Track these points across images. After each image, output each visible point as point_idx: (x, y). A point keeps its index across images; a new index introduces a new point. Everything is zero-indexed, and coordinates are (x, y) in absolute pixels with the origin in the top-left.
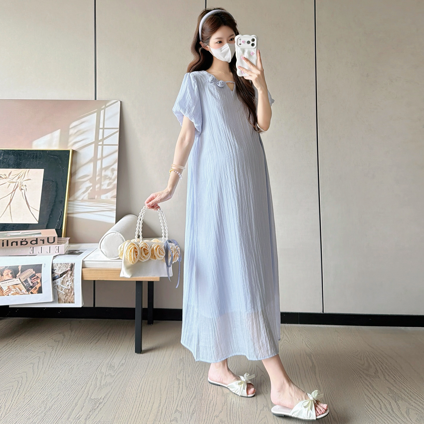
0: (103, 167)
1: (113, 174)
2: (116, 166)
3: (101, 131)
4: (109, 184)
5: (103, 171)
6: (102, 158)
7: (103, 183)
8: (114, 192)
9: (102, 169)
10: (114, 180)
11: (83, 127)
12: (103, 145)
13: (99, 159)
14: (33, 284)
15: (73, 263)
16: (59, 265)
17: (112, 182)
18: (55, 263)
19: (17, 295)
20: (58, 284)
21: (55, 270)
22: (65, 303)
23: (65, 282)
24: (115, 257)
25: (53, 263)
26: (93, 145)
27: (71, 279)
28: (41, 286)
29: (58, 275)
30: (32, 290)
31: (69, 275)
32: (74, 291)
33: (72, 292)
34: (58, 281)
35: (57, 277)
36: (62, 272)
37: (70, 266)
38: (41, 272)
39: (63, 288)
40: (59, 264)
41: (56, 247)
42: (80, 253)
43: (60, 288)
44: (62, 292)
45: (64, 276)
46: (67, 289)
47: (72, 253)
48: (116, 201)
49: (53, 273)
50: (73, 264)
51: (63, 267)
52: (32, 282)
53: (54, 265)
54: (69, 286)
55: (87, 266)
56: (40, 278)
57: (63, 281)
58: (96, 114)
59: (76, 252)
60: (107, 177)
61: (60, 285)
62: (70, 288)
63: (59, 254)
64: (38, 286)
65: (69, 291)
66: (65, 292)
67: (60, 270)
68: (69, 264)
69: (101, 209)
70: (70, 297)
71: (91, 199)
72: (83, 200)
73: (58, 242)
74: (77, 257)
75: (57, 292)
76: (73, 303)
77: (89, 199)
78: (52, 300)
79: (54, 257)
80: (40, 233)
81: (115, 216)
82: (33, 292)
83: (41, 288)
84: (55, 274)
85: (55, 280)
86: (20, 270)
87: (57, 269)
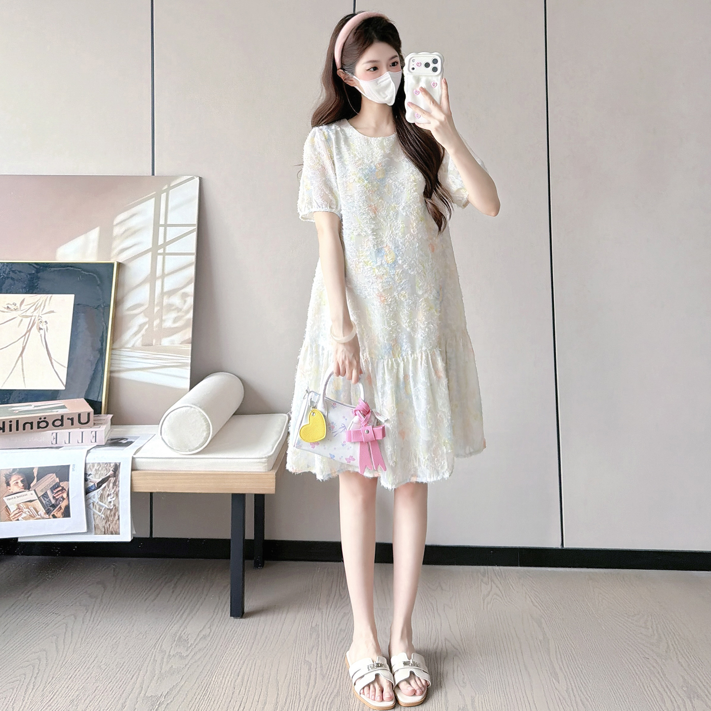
0: (166, 290)
1: (185, 302)
2: (191, 289)
3: (161, 229)
4: (175, 320)
5: (165, 298)
6: (163, 276)
7: (164, 318)
8: (188, 334)
9: (163, 294)
10: (187, 312)
11: (134, 222)
12: (164, 254)
13: (158, 278)
14: (57, 500)
15: (117, 461)
16: (96, 467)
17: (183, 316)
18: (89, 463)
19: (32, 521)
20: (94, 500)
21: (90, 474)
22: (105, 534)
23: (106, 497)
24: (190, 451)
25: (87, 462)
26: (149, 255)
27: (115, 491)
28: (69, 504)
29: (95, 484)
30: (55, 512)
31: (111, 485)
32: (119, 513)
33: (116, 514)
34: (94, 495)
35: (93, 488)
36: (100, 479)
37: (112, 469)
38: (68, 480)
39: (103, 506)
40: (96, 465)
41: (92, 432)
42: (129, 443)
43: (97, 507)
44: (100, 514)
45: (104, 486)
46: (108, 509)
47: (115, 442)
48: (190, 349)
49: (86, 480)
50: (118, 464)
51: (102, 469)
52: (55, 497)
53: (88, 466)
54: (112, 504)
55: (139, 466)
56: (67, 490)
57: (101, 495)
58: (153, 200)
59: (124, 441)
60: (173, 308)
61: (98, 502)
62: (112, 507)
63: (97, 446)
64: (63, 504)
65: (110, 512)
66: (104, 514)
67: (97, 476)
68: (112, 465)
69: (164, 363)
70: (113, 524)
71: (147, 345)
72: (134, 348)
73: (94, 424)
74: (123, 450)
75: (94, 514)
76: (117, 533)
77: (143, 345)
78: (85, 530)
79: (88, 451)
80: (64, 407)
81: (189, 376)
82: (56, 515)
83: (67, 508)
84: (91, 482)
85: (90, 494)
86: (35, 475)
87: (92, 473)
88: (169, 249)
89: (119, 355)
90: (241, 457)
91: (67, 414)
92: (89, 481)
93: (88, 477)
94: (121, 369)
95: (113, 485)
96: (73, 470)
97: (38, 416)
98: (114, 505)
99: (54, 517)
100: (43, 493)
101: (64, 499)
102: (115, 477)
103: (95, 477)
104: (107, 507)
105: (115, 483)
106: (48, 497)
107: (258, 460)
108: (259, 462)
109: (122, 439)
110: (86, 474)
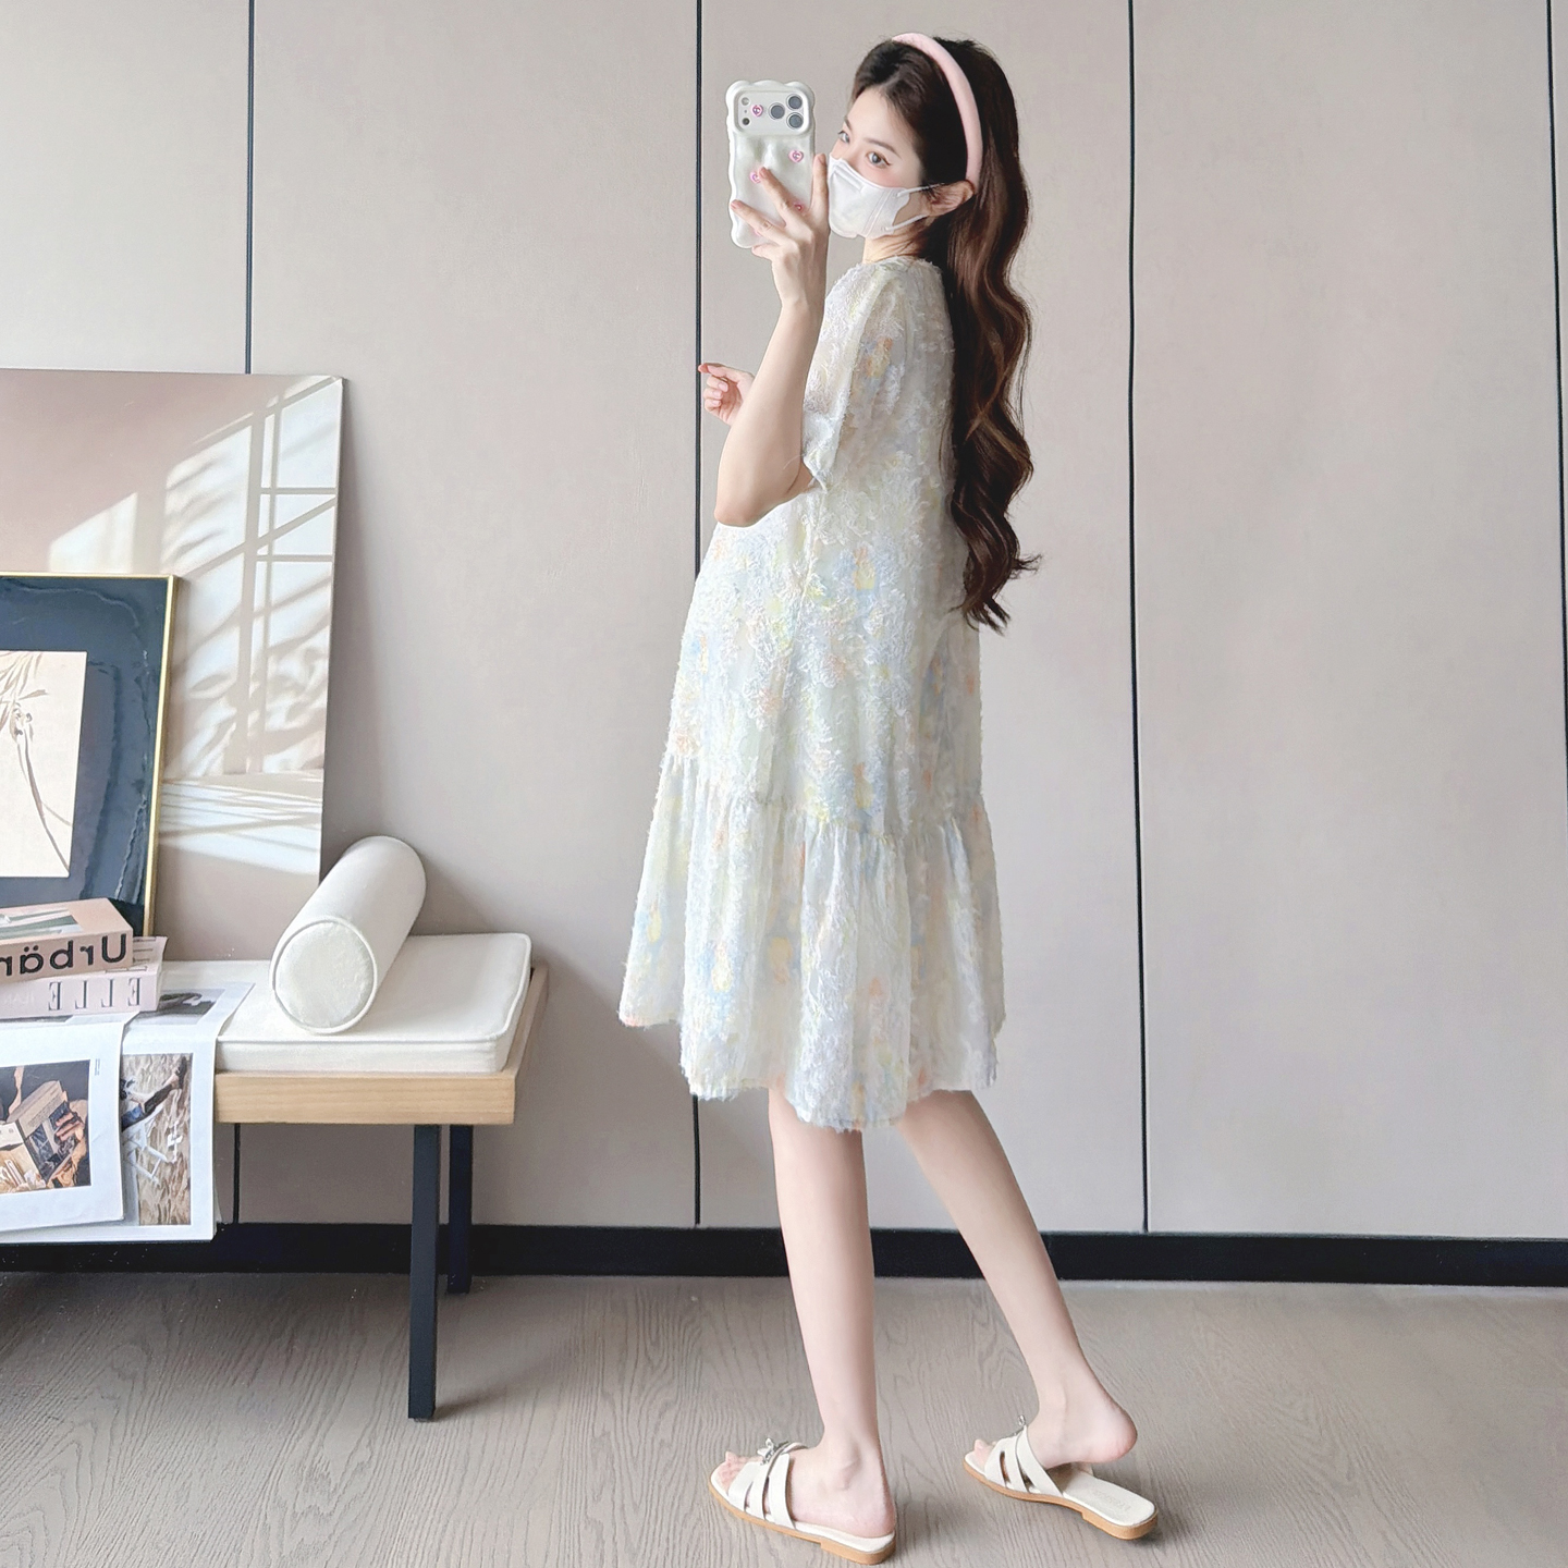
0: (272, 643)
1: (312, 670)
2: (323, 640)
3: (265, 499)
4: (293, 712)
5: (271, 659)
6: (269, 608)
7: (269, 707)
8: (316, 746)
9: (267, 651)
10: (315, 694)
11: (208, 483)
12: (270, 558)
13: (258, 614)
14: (62, 1144)
15: (186, 1051)
16: (143, 1065)
17: (306, 704)
18: (128, 1056)
20: (139, 1142)
21: (131, 1082)
22: (160, 1223)
23: (163, 1135)
24: (332, 1026)
25: (124, 1053)
26: (239, 561)
27: (181, 1122)
28: (87, 1153)
29: (140, 1105)
30: (57, 1173)
31: (174, 1107)
32: (189, 1173)
33: (184, 1176)
34: (139, 1132)
35: (137, 1116)
36: (152, 1094)
37: (176, 1069)
38: (85, 1097)
39: (156, 1158)
40: (142, 1062)
41: (130, 980)
42: (205, 1007)
43: (145, 1159)
44: (151, 1176)
45: (159, 1108)
46: (167, 1164)
47: (175, 1004)
48: (322, 781)
49: (123, 1096)
50: (188, 1059)
51: (155, 1070)
52: (59, 1138)
53: (126, 1064)
54: (175, 1152)
55: (230, 1063)
56: (83, 1119)
57: (154, 1131)
58: (247, 431)
59: (194, 1002)
60: (288, 684)
61: (146, 1148)
62: (175, 1159)
63: (141, 1013)
64: (76, 1155)
65: (172, 1171)
66: (159, 1176)
68: (176, 1059)
69: (266, 814)
70: (177, 1198)
71: (234, 772)
72: (207, 780)
73: (134, 960)
74: (195, 1023)
75: (137, 1177)
76: (186, 1221)
77: (225, 773)
78: (119, 1215)
79: (126, 1028)
80: (70, 920)
81: (318, 846)
82: (60, 1179)
83: (85, 1161)
84: (132, 1100)
85: (130, 1128)
86: (18, 1085)
87: (135, 1078)
88: (282, 546)
89: (177, 795)
90: (435, 1039)
91: (78, 938)
92: (129, 1097)
93: (127, 1090)
94: (181, 828)
95: (178, 1107)
96: (97, 1073)
97: (21, 944)
98: (180, 1155)
99: (57, 1184)
100: (35, 1128)
101: (77, 1142)
102: (181, 1087)
103: (141, 1086)
104: (165, 1159)
105: (182, 1104)
106: (44, 1139)
107: (474, 1047)
108: (476, 1051)
109: (190, 996)
110: (122, 1081)
